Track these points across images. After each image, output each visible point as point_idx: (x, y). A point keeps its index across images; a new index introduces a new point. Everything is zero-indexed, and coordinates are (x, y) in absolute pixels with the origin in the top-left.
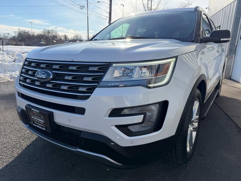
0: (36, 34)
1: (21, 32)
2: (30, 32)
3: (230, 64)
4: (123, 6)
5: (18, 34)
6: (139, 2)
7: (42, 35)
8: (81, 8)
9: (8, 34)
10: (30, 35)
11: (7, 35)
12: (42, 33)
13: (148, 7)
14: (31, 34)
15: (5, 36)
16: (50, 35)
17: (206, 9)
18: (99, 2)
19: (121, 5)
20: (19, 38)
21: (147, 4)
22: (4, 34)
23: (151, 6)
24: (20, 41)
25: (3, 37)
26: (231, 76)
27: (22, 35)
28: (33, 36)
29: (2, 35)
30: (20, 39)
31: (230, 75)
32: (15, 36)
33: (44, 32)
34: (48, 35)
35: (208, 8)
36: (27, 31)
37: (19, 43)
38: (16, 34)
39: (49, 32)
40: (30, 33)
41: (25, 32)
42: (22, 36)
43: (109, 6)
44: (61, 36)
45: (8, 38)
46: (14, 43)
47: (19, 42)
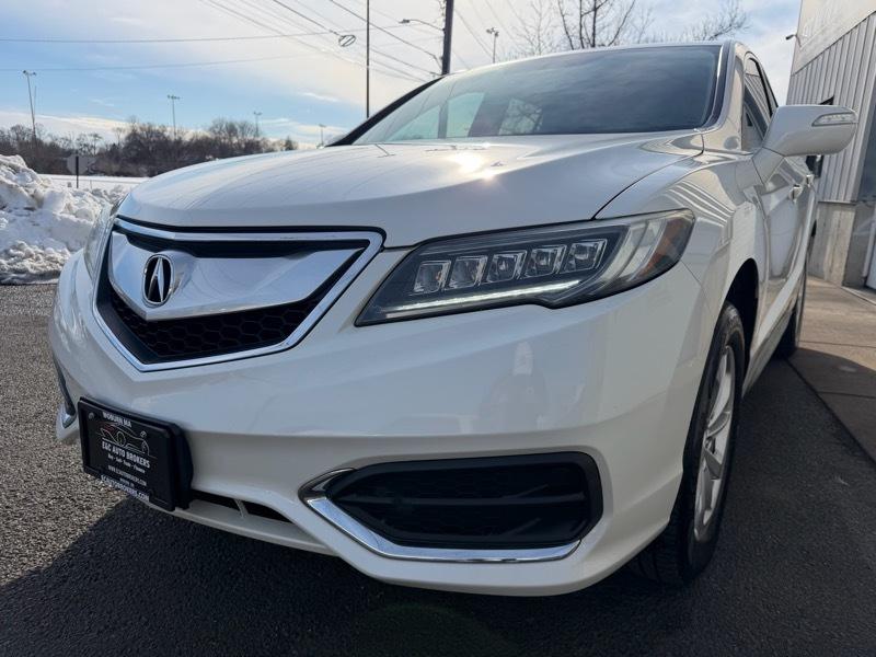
0: (187, 138)
1: (139, 131)
2: (169, 129)
3: (864, 233)
4: (496, 35)
5: (128, 138)
6: (550, 21)
7: (207, 138)
8: (342, 42)
9: (96, 136)
10: (167, 141)
11: (89, 140)
12: (209, 135)
13: (581, 38)
14: (173, 138)
15: (85, 145)
16: (235, 140)
17: (788, 38)
18: (408, 21)
19: (488, 31)
20: (132, 149)
21: (578, 27)
22: (81, 135)
23: (594, 35)
24: (135, 161)
25: (76, 147)
26: (866, 278)
27: (142, 141)
28: (179, 142)
29: (74, 141)
30: (133, 153)
31: (864, 274)
32: (117, 143)
33: (217, 130)
34: (230, 140)
35: (794, 38)
36: (157, 128)
37: (131, 167)
38: (123, 136)
39: (232, 130)
40: (167, 134)
41: (150, 132)
42: (140, 144)
43: (442, 34)
44: (274, 144)
45: (93, 151)
46: (115, 167)
47: (130, 165)
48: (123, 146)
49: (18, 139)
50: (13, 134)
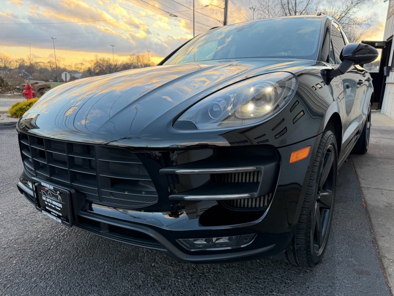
0: (119, 63)
1: (99, 61)
2: (112, 60)
5: (95, 64)
9: (82, 64)
10: (111, 65)
11: (79, 66)
12: (128, 62)
14: (113, 64)
15: (78, 68)
16: (139, 64)
25: (74, 69)
27: (101, 66)
28: (116, 65)
29: (73, 66)
32: (90, 67)
33: (132, 60)
34: (137, 64)
36: (107, 59)
38: (93, 63)
39: (138, 59)
40: (111, 62)
41: (104, 60)
42: (100, 67)
45: (81, 70)
48: (92, 68)
49: (51, 67)
50: (49, 64)
